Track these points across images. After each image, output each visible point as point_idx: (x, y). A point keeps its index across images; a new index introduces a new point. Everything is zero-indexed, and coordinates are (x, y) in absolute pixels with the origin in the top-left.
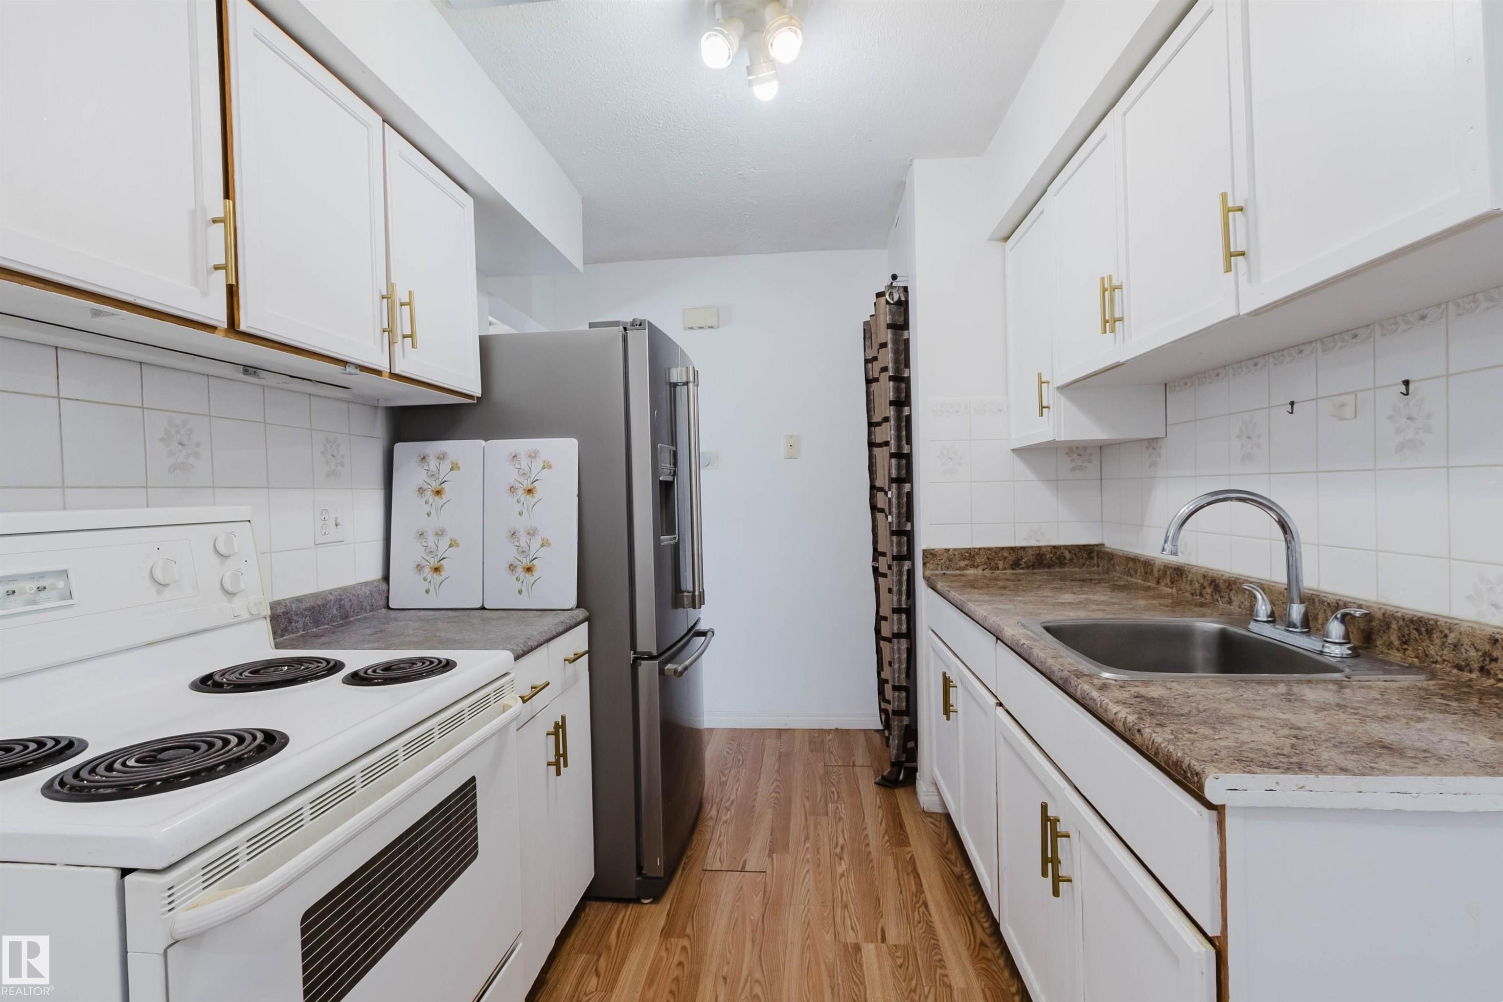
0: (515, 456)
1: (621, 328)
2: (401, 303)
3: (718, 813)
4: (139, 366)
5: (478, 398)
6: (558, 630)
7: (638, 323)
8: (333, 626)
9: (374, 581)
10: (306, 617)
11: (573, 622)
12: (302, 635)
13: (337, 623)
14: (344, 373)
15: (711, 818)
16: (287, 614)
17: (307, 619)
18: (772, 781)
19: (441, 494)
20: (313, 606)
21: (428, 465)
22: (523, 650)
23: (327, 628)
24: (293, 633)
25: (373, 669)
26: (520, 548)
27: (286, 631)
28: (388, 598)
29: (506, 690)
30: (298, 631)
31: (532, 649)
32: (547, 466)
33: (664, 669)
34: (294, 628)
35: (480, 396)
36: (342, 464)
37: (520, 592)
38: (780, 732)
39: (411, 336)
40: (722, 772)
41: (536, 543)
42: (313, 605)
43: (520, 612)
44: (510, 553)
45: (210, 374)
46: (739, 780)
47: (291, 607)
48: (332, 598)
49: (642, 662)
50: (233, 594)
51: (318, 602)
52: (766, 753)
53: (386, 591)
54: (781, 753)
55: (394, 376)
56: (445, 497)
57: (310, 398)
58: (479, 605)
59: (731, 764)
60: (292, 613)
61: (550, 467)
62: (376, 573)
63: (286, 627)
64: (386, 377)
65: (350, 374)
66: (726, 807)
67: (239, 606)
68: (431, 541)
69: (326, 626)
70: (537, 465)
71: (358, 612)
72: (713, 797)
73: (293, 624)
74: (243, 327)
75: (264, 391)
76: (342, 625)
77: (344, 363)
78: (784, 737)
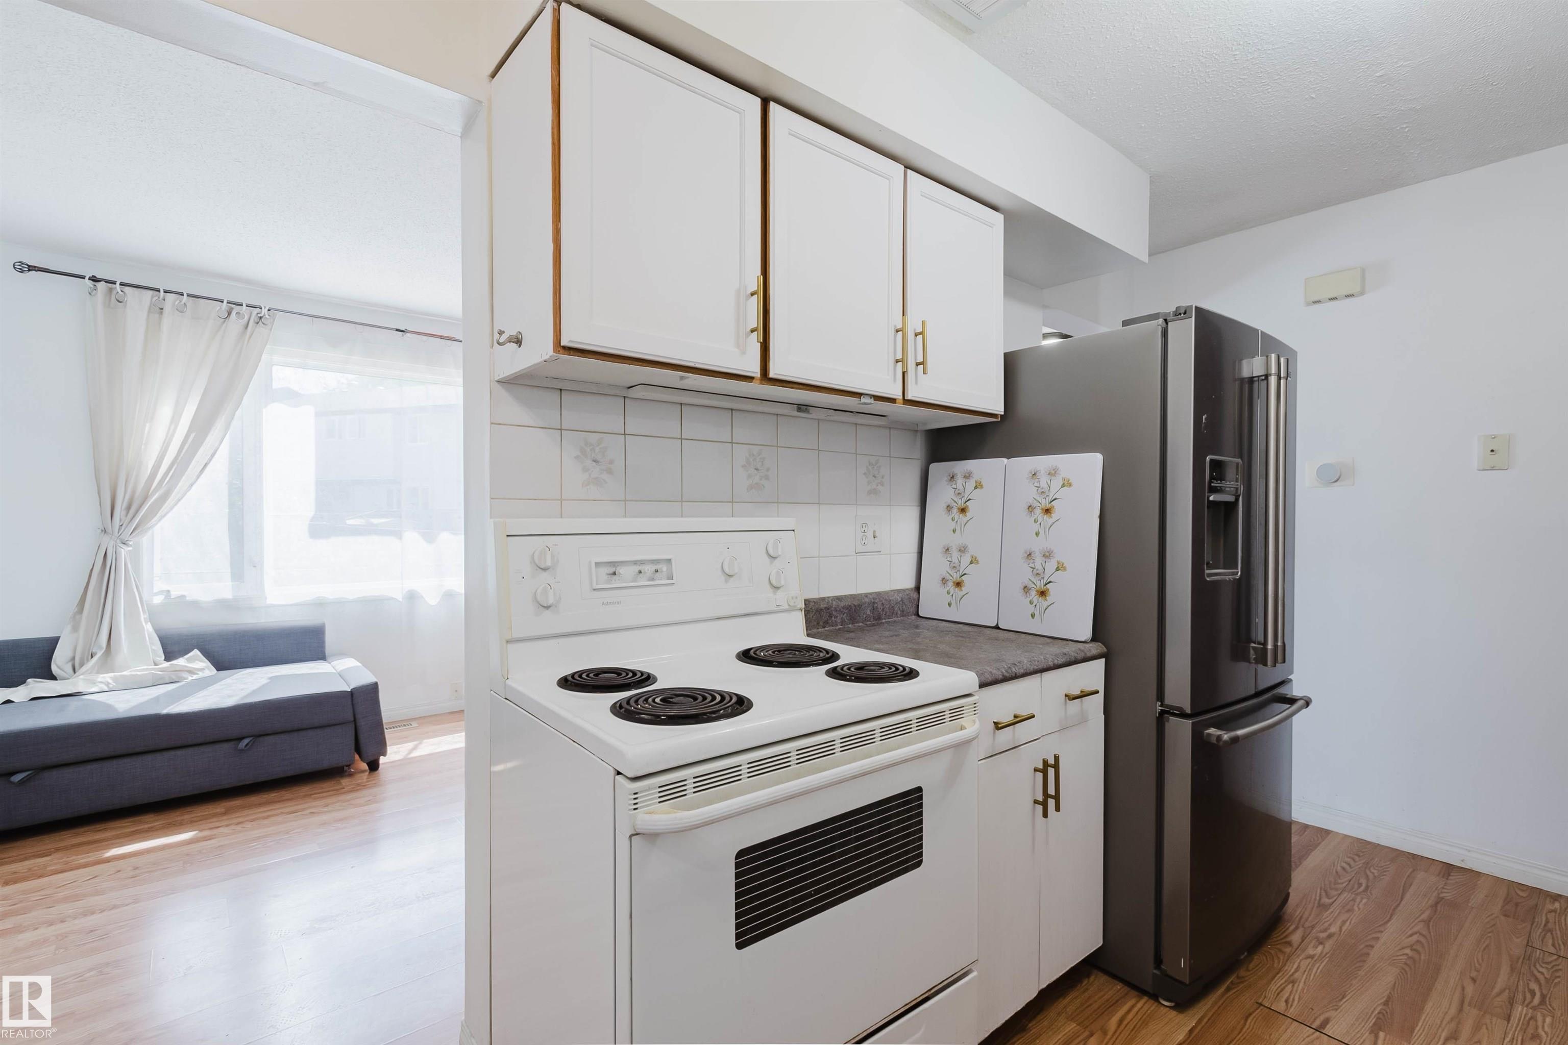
0: (1035, 474)
1: (1161, 321)
2: (915, 333)
3: (1303, 941)
4: (731, 412)
5: (1001, 415)
6: (1056, 662)
7: (1183, 311)
8: (866, 624)
9: (907, 589)
10: (844, 614)
11: (1080, 656)
12: (839, 629)
13: (870, 623)
14: (860, 404)
15: (1289, 944)
16: (828, 609)
17: (844, 616)
18: (1410, 932)
19: (966, 512)
20: (850, 606)
21: (956, 484)
22: (1003, 676)
23: (861, 626)
24: (833, 626)
25: (847, 667)
26: (1035, 570)
27: (828, 623)
28: (918, 606)
29: (967, 712)
30: (837, 625)
31: (1015, 677)
32: (1067, 484)
33: (1203, 733)
34: (834, 622)
35: (1003, 413)
36: (882, 484)
37: (1033, 616)
38: (1448, 869)
39: (922, 363)
40: (1326, 892)
41: (1051, 566)
42: (850, 604)
43: (1030, 637)
44: (1025, 575)
45: (778, 413)
46: (1350, 910)
47: (832, 604)
48: (867, 600)
49: (1170, 717)
50: (778, 588)
51: (854, 603)
52: (1412, 890)
53: (917, 600)
54: (1442, 898)
55: (908, 402)
56: (969, 514)
57: (856, 427)
58: (994, 624)
59: (1344, 885)
60: (833, 609)
61: (1070, 485)
62: (910, 584)
63: (827, 620)
64: (900, 405)
65: (865, 404)
66: (1317, 938)
67: (781, 598)
68: (955, 555)
69: (861, 624)
70: (1056, 483)
71: (889, 616)
72: (1301, 917)
73: (833, 618)
74: (772, 375)
75: (819, 424)
76: (873, 625)
77: (858, 395)
78: (1455, 878)
